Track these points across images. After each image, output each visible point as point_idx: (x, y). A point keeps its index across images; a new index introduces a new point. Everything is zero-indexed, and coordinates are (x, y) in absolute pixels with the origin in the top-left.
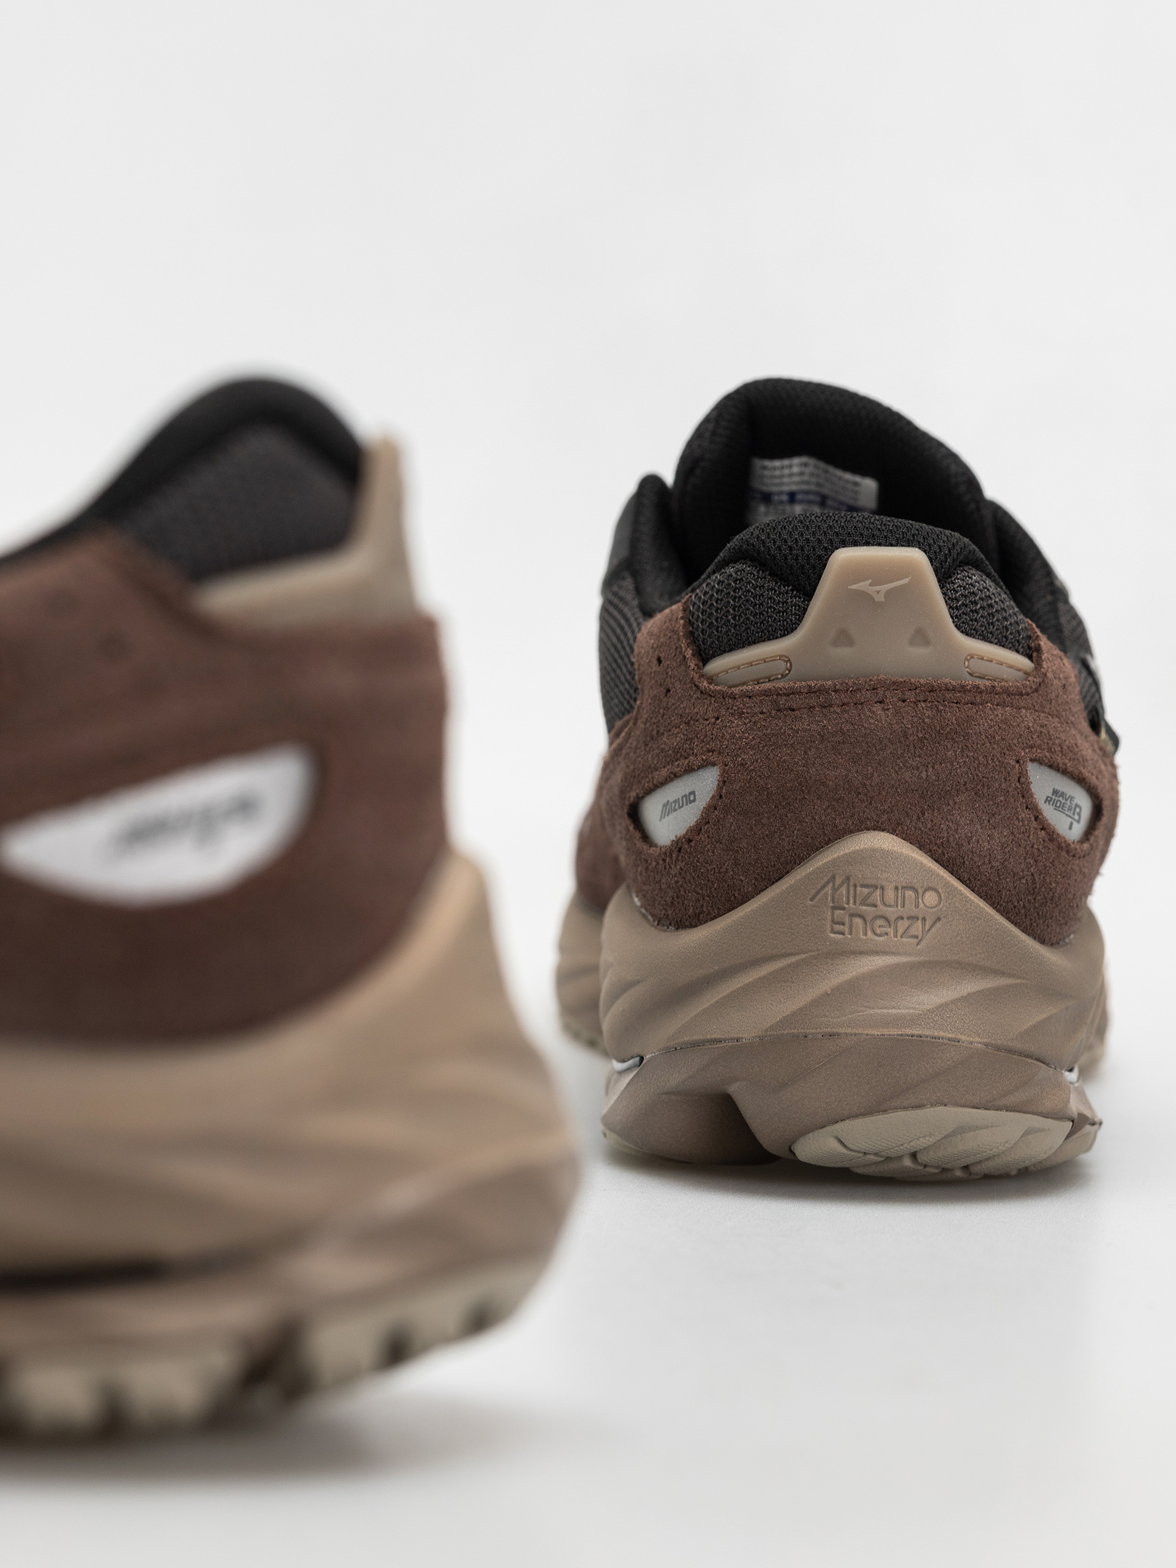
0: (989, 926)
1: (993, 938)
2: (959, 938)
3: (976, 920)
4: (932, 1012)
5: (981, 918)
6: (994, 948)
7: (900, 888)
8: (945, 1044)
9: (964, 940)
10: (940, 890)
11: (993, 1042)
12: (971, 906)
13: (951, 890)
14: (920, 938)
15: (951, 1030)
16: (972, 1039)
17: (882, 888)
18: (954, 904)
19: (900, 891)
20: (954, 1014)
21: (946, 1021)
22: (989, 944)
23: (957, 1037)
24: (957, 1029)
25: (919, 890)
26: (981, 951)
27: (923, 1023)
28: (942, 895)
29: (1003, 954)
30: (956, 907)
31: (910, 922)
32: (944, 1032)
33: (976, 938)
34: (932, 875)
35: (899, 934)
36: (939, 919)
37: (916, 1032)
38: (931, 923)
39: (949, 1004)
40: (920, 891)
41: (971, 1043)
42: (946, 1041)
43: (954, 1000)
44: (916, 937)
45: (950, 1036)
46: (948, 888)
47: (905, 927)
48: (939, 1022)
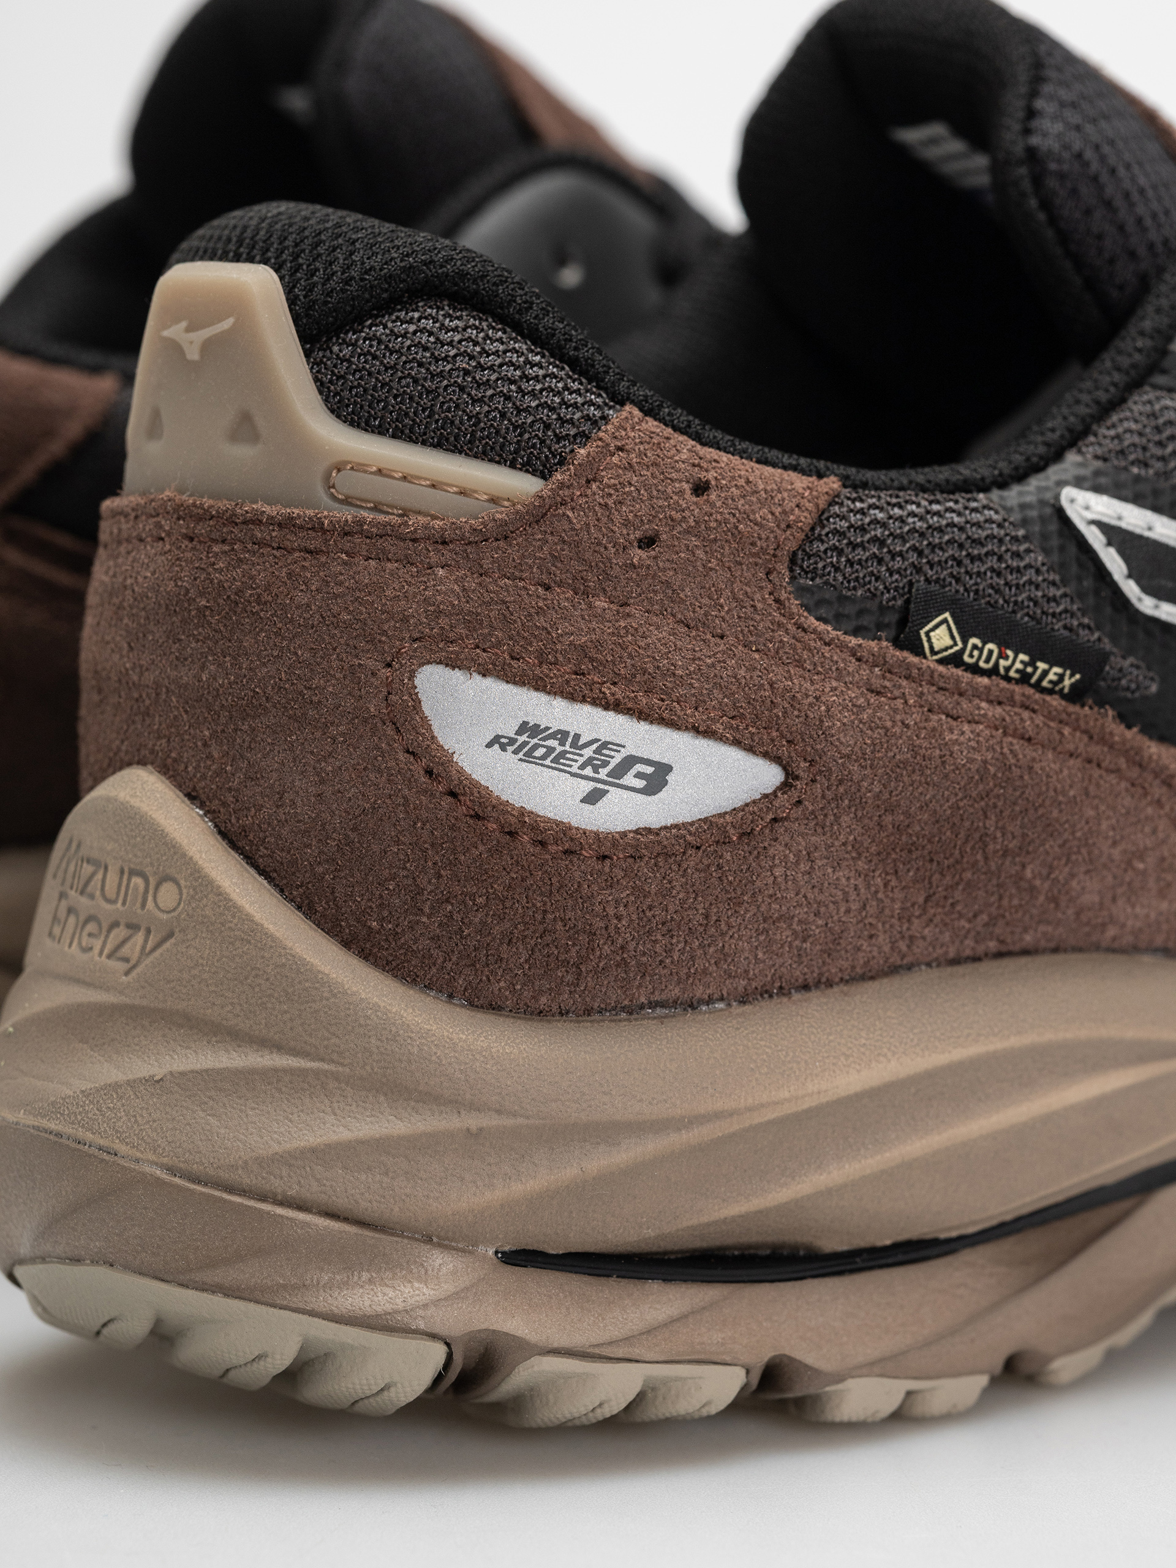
0: (263, 957)
1: (267, 979)
2: (195, 972)
3: (238, 944)
4: (87, 1096)
5: (249, 942)
6: (264, 999)
7: (126, 870)
8: (90, 1156)
9: (206, 976)
10: (182, 883)
11: (182, 1165)
12: (234, 917)
13: (201, 885)
14: (133, 962)
15: (105, 1131)
16: (139, 1155)
17: (106, 868)
18: (203, 910)
19: (126, 877)
20: (123, 1105)
21: (103, 1116)
22: (257, 989)
23: (112, 1145)
24: (117, 1131)
25: (151, 879)
26: (236, 1001)
27: (66, 1112)
28: (185, 891)
29: (286, 1012)
30: (204, 916)
31: (130, 932)
32: (94, 1133)
33: (229, 975)
34: (175, 853)
35: (106, 952)
36: (171, 935)
37: (53, 1126)
38: (159, 937)
39: (120, 1086)
40: (153, 882)
41: (137, 1161)
42: (94, 1151)
43: (134, 1081)
44: (126, 960)
45: (102, 1142)
46: (196, 880)
47: (121, 938)
48: (90, 1115)
